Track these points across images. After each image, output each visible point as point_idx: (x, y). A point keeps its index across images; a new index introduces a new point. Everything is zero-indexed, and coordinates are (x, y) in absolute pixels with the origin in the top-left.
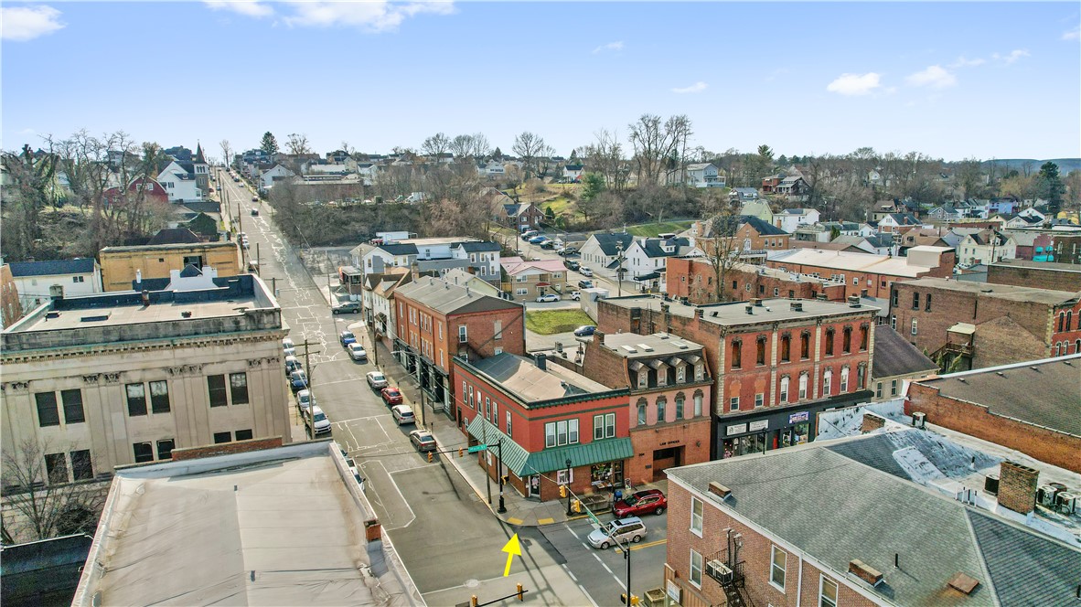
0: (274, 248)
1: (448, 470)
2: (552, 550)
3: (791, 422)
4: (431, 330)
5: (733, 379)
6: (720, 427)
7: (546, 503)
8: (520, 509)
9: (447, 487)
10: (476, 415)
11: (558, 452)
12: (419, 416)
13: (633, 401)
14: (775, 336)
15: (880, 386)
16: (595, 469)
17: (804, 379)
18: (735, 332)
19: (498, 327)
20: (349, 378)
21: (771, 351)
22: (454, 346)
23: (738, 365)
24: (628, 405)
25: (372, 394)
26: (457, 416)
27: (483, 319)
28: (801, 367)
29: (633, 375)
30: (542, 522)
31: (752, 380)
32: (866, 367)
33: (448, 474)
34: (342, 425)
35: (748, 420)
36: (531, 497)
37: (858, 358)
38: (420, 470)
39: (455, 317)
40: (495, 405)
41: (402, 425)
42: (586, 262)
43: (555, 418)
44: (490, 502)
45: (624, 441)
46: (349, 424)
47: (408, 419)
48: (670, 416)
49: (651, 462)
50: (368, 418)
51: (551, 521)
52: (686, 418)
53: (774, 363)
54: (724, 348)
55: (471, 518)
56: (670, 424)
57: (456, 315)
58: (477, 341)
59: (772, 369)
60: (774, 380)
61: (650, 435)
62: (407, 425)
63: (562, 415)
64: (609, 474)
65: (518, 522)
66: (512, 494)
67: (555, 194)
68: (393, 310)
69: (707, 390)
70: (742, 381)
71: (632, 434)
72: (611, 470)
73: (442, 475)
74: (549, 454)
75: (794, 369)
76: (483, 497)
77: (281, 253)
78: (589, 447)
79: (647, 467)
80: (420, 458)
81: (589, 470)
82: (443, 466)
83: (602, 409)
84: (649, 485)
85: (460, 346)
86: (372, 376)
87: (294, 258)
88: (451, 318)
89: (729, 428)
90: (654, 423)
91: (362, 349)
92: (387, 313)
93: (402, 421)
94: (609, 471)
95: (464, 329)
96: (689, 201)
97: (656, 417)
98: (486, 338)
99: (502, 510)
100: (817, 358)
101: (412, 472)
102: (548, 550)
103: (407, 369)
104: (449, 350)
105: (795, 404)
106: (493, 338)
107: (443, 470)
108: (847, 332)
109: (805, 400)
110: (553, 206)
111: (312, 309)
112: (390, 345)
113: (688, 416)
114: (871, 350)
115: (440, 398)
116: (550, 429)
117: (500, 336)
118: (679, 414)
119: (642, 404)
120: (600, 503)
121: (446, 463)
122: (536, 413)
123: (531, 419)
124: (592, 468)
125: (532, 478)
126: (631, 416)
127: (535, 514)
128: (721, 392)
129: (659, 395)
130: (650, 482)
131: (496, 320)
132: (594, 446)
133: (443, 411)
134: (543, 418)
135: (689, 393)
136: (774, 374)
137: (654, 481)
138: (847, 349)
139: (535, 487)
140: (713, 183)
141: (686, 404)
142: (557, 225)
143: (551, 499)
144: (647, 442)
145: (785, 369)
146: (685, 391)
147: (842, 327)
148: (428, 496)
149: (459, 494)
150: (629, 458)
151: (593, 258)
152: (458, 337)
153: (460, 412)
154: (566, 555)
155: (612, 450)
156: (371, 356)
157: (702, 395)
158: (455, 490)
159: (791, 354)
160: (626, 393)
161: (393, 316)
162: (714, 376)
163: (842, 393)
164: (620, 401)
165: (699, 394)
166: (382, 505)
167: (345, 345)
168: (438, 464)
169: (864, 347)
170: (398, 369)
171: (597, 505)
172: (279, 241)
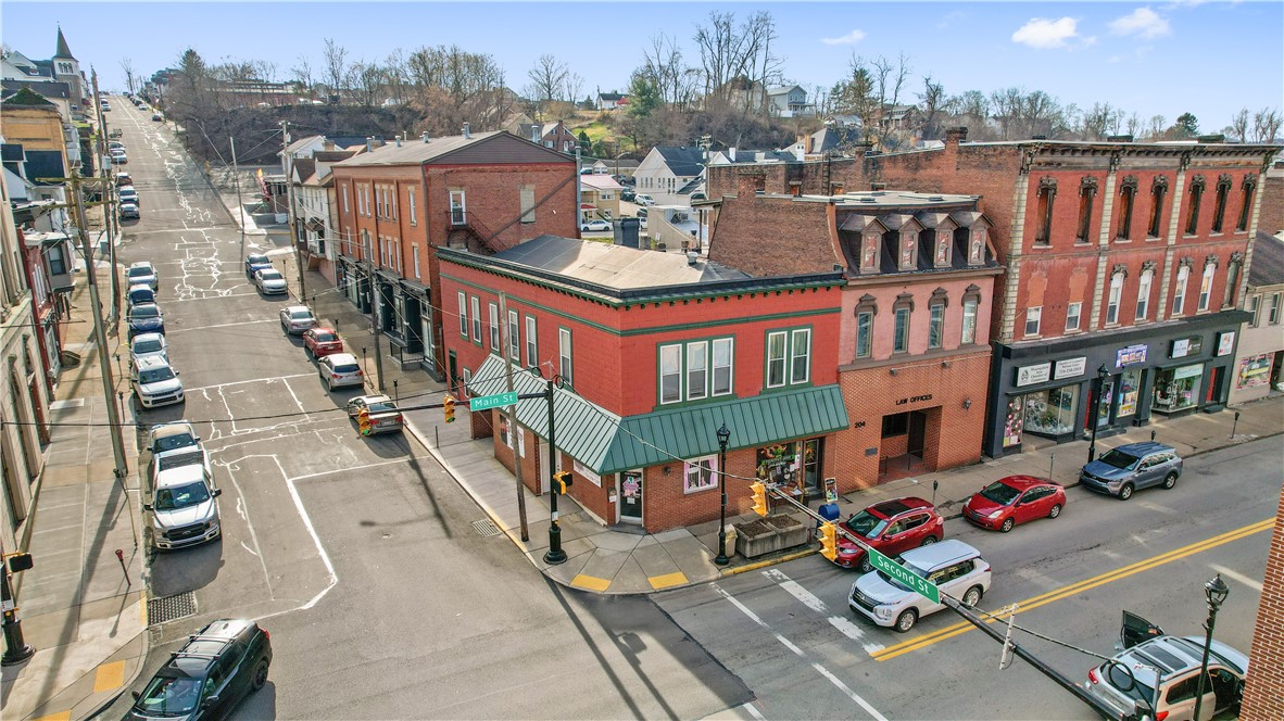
0: (166, 163)
1: (425, 471)
2: (699, 659)
3: (1118, 363)
4: (396, 215)
5: (1034, 268)
6: (1006, 366)
7: (661, 537)
8: (601, 552)
9: (425, 509)
10: (486, 357)
11: (686, 416)
12: (371, 375)
13: (849, 300)
14: (1111, 183)
15: (1255, 302)
16: (765, 457)
17: (1146, 279)
18: (1049, 164)
19: (527, 199)
20: (248, 320)
21: (1101, 215)
22: (440, 231)
23: (1046, 239)
24: (839, 310)
25: (287, 343)
26: (449, 373)
27: (496, 179)
28: (1144, 255)
29: (850, 243)
30: (658, 582)
31: (1067, 272)
32: (1240, 264)
33: (424, 482)
34: (213, 392)
35: (1053, 356)
36: (622, 524)
37: (1232, 246)
38: (363, 474)
39: (443, 171)
40: (530, 321)
41: (335, 390)
42: (644, 189)
43: (684, 333)
44: (525, 539)
45: (827, 393)
46: (226, 390)
47: (348, 379)
48: (917, 342)
49: (876, 441)
50: (269, 380)
51: (678, 579)
52: (947, 347)
53: (1104, 241)
54: (1024, 197)
55: (477, 576)
56: (917, 360)
57: (442, 166)
58: (488, 224)
59: (1100, 252)
60: (1101, 275)
61: (878, 380)
62: (345, 389)
63: (696, 326)
64: (793, 468)
65: (598, 585)
66: (575, 517)
67: (589, 119)
68: (334, 207)
69: (986, 288)
70: (1050, 273)
71: (845, 377)
72: (797, 458)
73: (413, 483)
74: (666, 420)
75: (1133, 257)
76: (507, 525)
77: (177, 170)
78: (755, 405)
79: (869, 452)
80: (366, 448)
81: (753, 457)
82: (414, 465)
83: (786, 316)
84: (873, 491)
85: (452, 232)
86: (288, 313)
87: (198, 175)
88: (433, 171)
89: (1021, 370)
90: (885, 356)
91: (279, 277)
92: (324, 215)
93: (336, 382)
94: (793, 461)
95: (458, 198)
96: (773, 128)
97: (890, 342)
98: (506, 218)
99: (556, 555)
100: (1172, 239)
101: (345, 476)
102: (690, 663)
103: (359, 306)
104: (430, 240)
105: (1129, 328)
106: (519, 221)
107: (414, 472)
108: (1223, 189)
109: (1142, 321)
110: (589, 132)
111: (207, 233)
112: (330, 272)
113: (949, 344)
114: (1253, 232)
115: (416, 346)
116: (669, 356)
117: (531, 217)
118: (935, 335)
119: (867, 308)
120: (788, 533)
121: (421, 458)
122: (638, 318)
123: (625, 334)
124: (759, 451)
125: (623, 478)
126: (842, 336)
127: (637, 562)
128: (1012, 294)
129: (899, 291)
130: (872, 485)
131: (524, 183)
132: (765, 403)
133: (422, 367)
134: (654, 330)
135: (955, 290)
136: (1103, 264)
137: (880, 481)
138: (1217, 227)
139: (631, 501)
140: (799, 112)
141: (950, 313)
142: (595, 154)
143: (668, 528)
144: (873, 395)
145: (1120, 256)
146: (946, 286)
147: (1215, 177)
148: (374, 529)
149: (450, 523)
150: (833, 431)
151: (655, 181)
152: (447, 212)
153: (453, 360)
154: (746, 674)
155: (804, 411)
156: (295, 290)
157: (979, 299)
158: (439, 515)
159: (1133, 224)
160: (836, 281)
161: (335, 217)
162: (1004, 259)
163: (1200, 312)
164: (821, 299)
165: (972, 294)
166: (258, 552)
167: (251, 275)
168: (404, 460)
169: (1243, 225)
170: (342, 306)
171: (784, 536)
172: (179, 157)
